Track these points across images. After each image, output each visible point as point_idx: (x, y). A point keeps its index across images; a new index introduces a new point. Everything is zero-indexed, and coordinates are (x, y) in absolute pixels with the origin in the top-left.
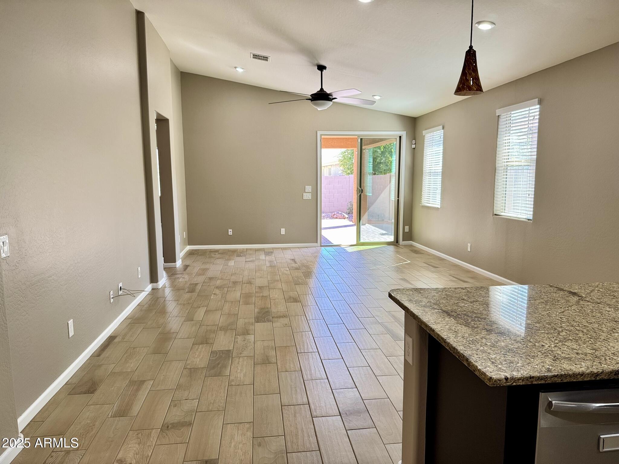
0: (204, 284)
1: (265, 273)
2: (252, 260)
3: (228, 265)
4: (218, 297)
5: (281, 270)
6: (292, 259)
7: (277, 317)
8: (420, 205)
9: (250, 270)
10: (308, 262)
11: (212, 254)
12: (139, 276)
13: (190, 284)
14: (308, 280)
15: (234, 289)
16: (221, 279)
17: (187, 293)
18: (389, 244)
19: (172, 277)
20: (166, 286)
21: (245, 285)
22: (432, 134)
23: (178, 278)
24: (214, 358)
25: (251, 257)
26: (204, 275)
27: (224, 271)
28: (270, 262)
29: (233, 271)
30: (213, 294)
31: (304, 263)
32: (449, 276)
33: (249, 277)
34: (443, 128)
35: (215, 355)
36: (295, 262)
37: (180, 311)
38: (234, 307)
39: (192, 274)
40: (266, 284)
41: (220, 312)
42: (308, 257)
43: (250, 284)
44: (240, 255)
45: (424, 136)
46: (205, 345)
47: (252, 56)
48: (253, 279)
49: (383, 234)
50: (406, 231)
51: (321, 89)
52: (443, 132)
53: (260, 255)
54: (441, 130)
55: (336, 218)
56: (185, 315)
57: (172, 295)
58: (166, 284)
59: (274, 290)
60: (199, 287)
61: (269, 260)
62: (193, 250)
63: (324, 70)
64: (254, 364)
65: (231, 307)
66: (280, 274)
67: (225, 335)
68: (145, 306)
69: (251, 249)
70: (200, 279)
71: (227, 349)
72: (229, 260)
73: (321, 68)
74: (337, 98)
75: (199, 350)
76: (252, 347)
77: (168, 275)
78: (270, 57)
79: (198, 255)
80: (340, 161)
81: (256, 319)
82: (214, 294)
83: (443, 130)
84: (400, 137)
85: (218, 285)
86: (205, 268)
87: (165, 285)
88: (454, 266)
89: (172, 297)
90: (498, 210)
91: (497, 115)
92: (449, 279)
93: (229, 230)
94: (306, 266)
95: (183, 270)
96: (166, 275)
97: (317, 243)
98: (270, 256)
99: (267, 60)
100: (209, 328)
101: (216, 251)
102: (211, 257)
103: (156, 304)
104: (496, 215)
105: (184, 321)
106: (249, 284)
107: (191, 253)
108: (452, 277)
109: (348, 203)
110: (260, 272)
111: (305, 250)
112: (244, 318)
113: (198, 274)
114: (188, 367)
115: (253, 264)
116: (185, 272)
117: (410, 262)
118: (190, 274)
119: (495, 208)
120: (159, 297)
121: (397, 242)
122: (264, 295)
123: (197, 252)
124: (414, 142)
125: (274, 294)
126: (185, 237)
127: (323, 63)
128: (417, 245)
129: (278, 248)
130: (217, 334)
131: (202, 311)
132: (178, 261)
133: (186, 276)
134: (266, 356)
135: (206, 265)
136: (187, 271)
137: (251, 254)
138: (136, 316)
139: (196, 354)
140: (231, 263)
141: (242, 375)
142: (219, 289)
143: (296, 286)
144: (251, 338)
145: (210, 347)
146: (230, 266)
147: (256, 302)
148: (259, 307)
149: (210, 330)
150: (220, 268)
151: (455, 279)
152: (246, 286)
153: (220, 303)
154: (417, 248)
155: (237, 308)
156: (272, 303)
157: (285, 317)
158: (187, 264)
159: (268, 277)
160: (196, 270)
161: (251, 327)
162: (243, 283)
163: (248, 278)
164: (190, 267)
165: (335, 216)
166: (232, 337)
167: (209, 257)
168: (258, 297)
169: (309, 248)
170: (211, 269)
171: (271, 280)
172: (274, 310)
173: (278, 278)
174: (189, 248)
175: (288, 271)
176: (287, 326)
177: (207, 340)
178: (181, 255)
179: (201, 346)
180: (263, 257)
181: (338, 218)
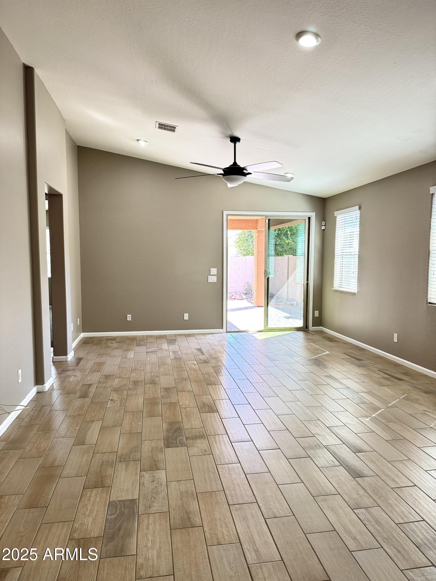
0: (99, 385)
1: (170, 368)
2: (154, 350)
3: (127, 358)
4: (116, 404)
5: (188, 364)
6: (198, 349)
7: (192, 438)
8: (332, 289)
9: (152, 364)
10: (217, 352)
11: (108, 343)
12: (20, 381)
13: (83, 385)
14: (220, 377)
15: (135, 392)
16: (120, 378)
17: (79, 399)
18: (299, 329)
19: (62, 375)
20: (55, 387)
21: (148, 385)
22: (344, 215)
23: (69, 375)
24: (113, 516)
25: (152, 346)
26: (99, 372)
27: (122, 366)
28: (174, 352)
29: (133, 366)
30: (110, 400)
31: (212, 354)
32: (379, 372)
33: (153, 374)
34: (360, 208)
35: (114, 511)
36: (202, 353)
37: (69, 428)
38: (136, 422)
39: (85, 370)
40: (173, 384)
41: (119, 429)
42: (215, 346)
43: (154, 385)
44: (140, 344)
45: (336, 217)
46: (100, 489)
47: (157, 126)
48: (157, 376)
49: (288, 318)
50: (316, 316)
51: (234, 163)
52: (359, 213)
53: (163, 343)
54: (357, 210)
55: (235, 299)
56: (75, 435)
57: (61, 401)
58: (54, 384)
59: (183, 392)
60: (93, 390)
61: (173, 350)
62: (87, 338)
63: (238, 143)
64: (171, 529)
65: (133, 421)
66: (188, 369)
67: (126, 471)
68: (26, 420)
69: (151, 336)
70: (94, 378)
71: (130, 498)
72: (128, 350)
73: (235, 140)
74: (251, 174)
75: (92, 499)
76: (164, 494)
77: (58, 371)
78: (178, 126)
79: (93, 343)
80: (236, 243)
81: (165, 441)
82: (112, 400)
83: (359, 211)
84: (309, 218)
85: (115, 387)
86: (101, 362)
87: (53, 387)
88: (378, 357)
89: (60, 405)
90: (432, 298)
91: (431, 193)
92: (381, 376)
93: (128, 316)
94: (215, 358)
95: (74, 364)
96: (55, 372)
97: (222, 328)
98: (173, 344)
99: (174, 131)
100: (105, 458)
101: (113, 339)
102: (107, 347)
103: (39, 416)
104: (430, 303)
105: (73, 445)
106: (152, 384)
107: (85, 342)
108: (383, 373)
109: (245, 284)
110: (165, 366)
111: (211, 337)
112: (151, 439)
113: (93, 371)
114: (76, 535)
115: (155, 356)
116: (77, 367)
117: (328, 352)
118: (82, 370)
119: (429, 296)
120: (43, 405)
121: (307, 328)
122: (173, 401)
123: (92, 341)
124: (324, 223)
125: (184, 400)
126: (79, 324)
127: (237, 134)
128: (329, 331)
129: (181, 335)
130: (116, 469)
131: (96, 427)
132: (69, 354)
133: (78, 374)
134: (187, 512)
135: (102, 358)
136: (79, 365)
137: (152, 342)
138: (12, 437)
139: (87, 509)
140: (131, 355)
141: (155, 552)
142: (117, 392)
143: (208, 386)
144: (161, 475)
145: (107, 494)
146: (129, 359)
147: (163, 413)
148: (167, 421)
149: (106, 461)
150: (117, 361)
151: (386, 376)
152: (149, 388)
153: (118, 414)
154: (329, 334)
155: (140, 423)
156: (184, 414)
157: (202, 437)
158: (80, 357)
159: (174, 373)
160: (90, 365)
161: (161, 456)
162: (146, 382)
163: (152, 376)
164: (83, 360)
165: (233, 297)
166: (136, 474)
167: (105, 347)
168: (165, 404)
169: (213, 335)
170: (108, 363)
171: (178, 379)
172: (186, 425)
173: (185, 375)
174: (83, 335)
175: (196, 365)
176: (207, 453)
177: (102, 481)
178: (73, 345)
179: (94, 491)
180: (165, 346)
181: (236, 299)
